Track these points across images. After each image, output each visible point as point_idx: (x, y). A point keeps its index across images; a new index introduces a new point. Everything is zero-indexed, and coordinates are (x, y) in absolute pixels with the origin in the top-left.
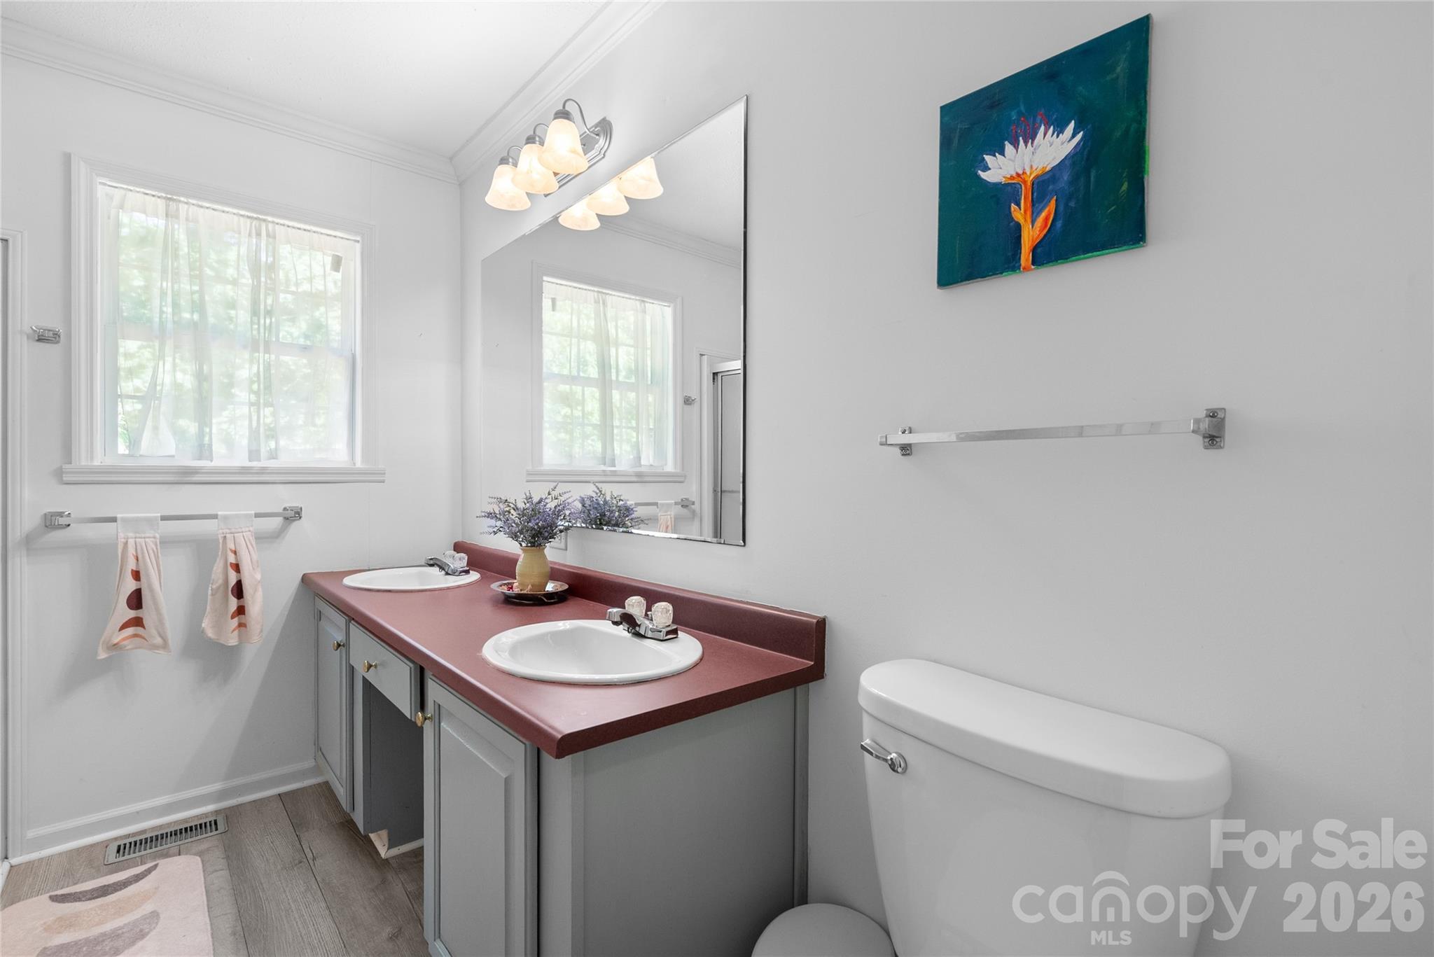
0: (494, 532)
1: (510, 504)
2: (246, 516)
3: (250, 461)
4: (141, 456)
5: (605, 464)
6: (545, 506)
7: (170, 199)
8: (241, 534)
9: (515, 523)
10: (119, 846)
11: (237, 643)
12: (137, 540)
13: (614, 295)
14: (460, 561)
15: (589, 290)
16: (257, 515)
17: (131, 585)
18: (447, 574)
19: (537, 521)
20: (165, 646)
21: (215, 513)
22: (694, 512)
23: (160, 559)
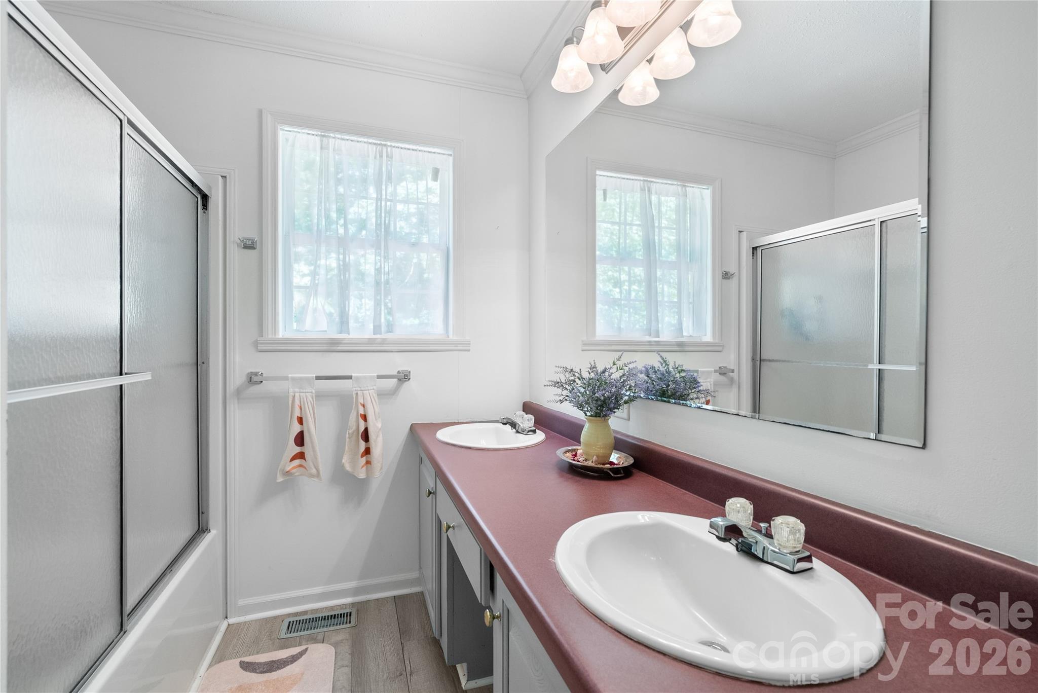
0: (560, 400)
1: (575, 373)
2: (371, 377)
3: (374, 334)
4: (306, 331)
5: (650, 335)
6: (610, 376)
7: (323, 136)
8: (368, 391)
9: (580, 393)
10: (290, 622)
11: (364, 477)
12: (301, 394)
13: (658, 183)
14: (527, 421)
15: (636, 180)
16: (379, 377)
17: (297, 429)
18: (518, 432)
19: (604, 392)
20: (318, 475)
21: (351, 375)
22: (732, 380)
23: (315, 409)
